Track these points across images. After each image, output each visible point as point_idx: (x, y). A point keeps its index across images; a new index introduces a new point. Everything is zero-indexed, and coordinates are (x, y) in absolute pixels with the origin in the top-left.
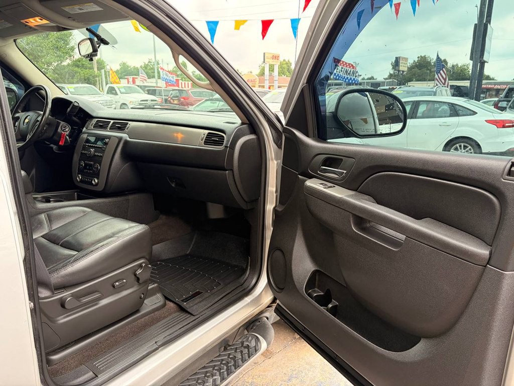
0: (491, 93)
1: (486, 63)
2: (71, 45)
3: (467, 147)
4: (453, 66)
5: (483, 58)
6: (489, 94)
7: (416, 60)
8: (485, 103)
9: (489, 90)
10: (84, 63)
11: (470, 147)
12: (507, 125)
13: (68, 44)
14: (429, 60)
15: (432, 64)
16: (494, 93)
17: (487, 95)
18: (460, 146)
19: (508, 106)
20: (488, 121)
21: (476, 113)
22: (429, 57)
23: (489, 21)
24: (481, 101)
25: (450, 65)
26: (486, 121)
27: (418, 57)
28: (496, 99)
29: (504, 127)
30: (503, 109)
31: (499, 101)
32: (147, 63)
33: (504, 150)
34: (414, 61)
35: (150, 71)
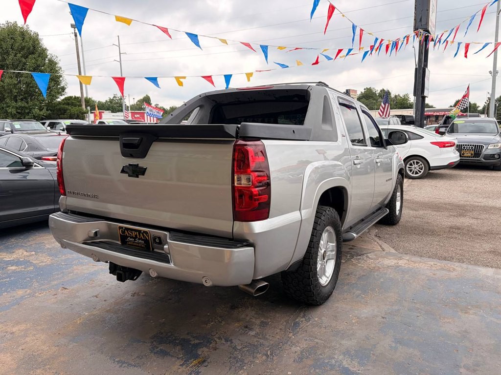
0: (431, 119)
1: (426, 98)
2: (62, 85)
3: (419, 163)
4: (396, 96)
5: (424, 94)
6: (430, 120)
7: (363, 91)
8: (427, 129)
9: (429, 116)
10: (73, 101)
11: (421, 163)
12: (447, 145)
13: (59, 85)
14: (374, 92)
15: (378, 95)
16: (434, 119)
17: (428, 121)
18: (414, 162)
19: (447, 131)
20: (433, 143)
21: (423, 137)
22: (374, 89)
23: (426, 66)
24: (424, 127)
25: (393, 96)
26: (431, 143)
27: (365, 89)
28: (437, 125)
29: (444, 147)
30: (442, 134)
31: (439, 127)
32: (112, 98)
33: (446, 164)
34: (362, 92)
35: (115, 105)
